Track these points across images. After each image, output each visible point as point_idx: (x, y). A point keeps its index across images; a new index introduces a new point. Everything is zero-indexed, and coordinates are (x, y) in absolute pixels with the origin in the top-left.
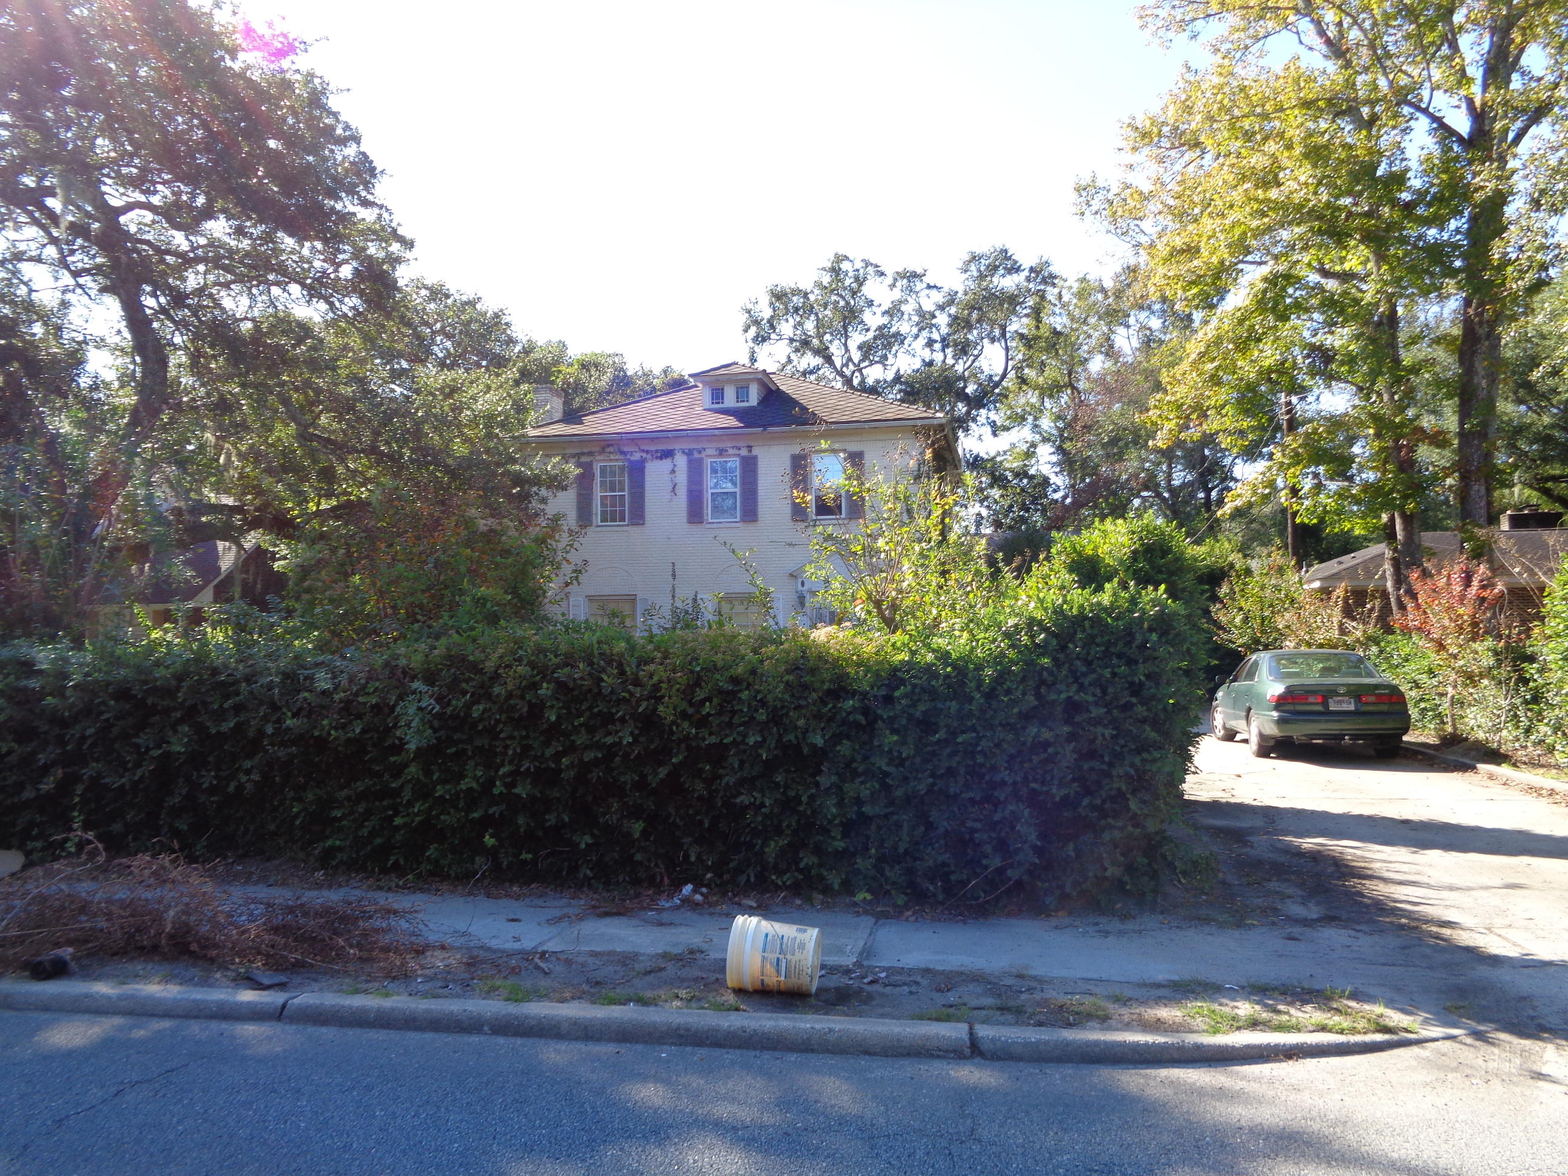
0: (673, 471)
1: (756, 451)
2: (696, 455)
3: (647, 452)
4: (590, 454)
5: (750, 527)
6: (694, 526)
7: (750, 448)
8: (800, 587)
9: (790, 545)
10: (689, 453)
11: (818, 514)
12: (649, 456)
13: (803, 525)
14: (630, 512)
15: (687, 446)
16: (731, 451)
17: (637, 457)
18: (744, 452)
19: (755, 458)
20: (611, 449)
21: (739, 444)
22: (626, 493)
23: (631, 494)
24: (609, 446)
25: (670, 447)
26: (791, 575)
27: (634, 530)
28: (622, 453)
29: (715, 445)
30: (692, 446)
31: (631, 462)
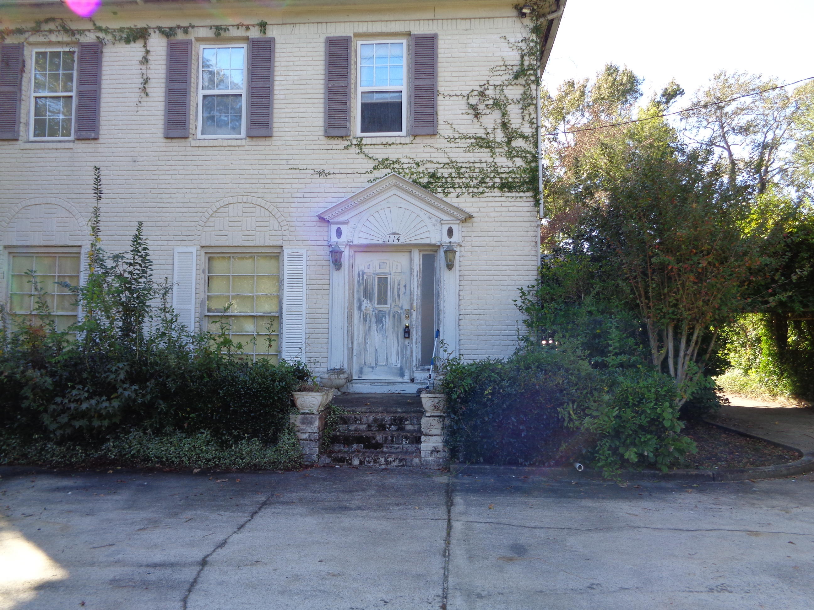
0: (145, 61)
1: (272, 32)
2: (180, 36)
3: (106, 31)
4: (20, 31)
5: (262, 144)
6: (176, 145)
7: (263, 26)
8: (334, 239)
9: (320, 174)
10: (168, 33)
11: (363, 131)
12: (109, 37)
13: (340, 144)
14: (79, 121)
15: (166, 24)
16: (234, 32)
17: (90, 38)
18: (254, 33)
19: (270, 42)
20: (52, 26)
21: (246, 23)
22: (73, 94)
23: (80, 93)
24: (47, 21)
25: (141, 24)
26: (322, 219)
27: (82, 146)
28: (72, 33)
29: (209, 22)
30: (173, 24)
31: (84, 47)
